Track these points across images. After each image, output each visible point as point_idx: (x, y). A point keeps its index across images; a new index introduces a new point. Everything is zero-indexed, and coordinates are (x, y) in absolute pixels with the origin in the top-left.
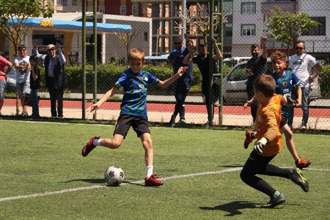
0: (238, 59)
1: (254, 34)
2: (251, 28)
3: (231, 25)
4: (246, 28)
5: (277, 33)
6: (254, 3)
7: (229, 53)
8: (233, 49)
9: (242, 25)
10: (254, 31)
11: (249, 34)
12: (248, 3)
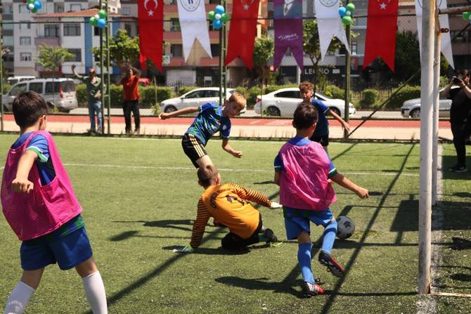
0: (18, 78)
1: (30, 60)
2: (28, 55)
3: (12, 53)
4: (24, 55)
5: (44, 62)
6: (30, 38)
7: (12, 73)
8: (15, 70)
9: (21, 54)
10: (30, 57)
11: (26, 59)
12: (25, 37)
